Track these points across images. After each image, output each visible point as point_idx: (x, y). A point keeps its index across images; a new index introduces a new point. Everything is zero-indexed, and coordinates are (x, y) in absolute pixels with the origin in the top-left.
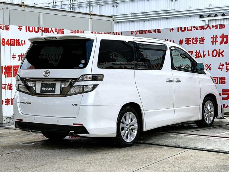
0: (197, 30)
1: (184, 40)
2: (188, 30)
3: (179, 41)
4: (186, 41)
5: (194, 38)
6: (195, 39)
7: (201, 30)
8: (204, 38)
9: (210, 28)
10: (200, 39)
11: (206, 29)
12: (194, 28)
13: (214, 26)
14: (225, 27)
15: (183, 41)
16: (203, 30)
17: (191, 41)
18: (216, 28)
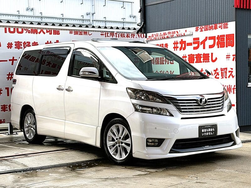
0: (29, 33)
1: (14, 44)
2: (18, 32)
3: (8, 44)
4: (16, 45)
5: (26, 42)
6: (27, 44)
7: (34, 34)
8: (37, 43)
9: (44, 33)
10: (32, 43)
11: (39, 33)
12: (26, 31)
13: (48, 30)
14: (59, 33)
15: (12, 44)
16: (36, 34)
17: (23, 45)
18: (51, 34)
